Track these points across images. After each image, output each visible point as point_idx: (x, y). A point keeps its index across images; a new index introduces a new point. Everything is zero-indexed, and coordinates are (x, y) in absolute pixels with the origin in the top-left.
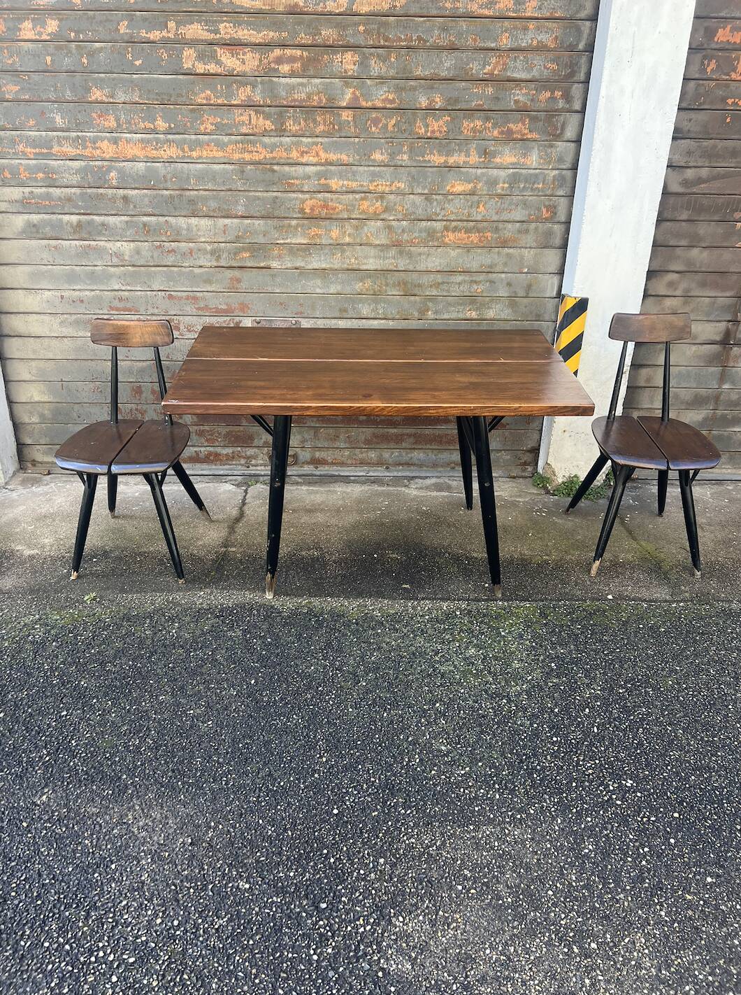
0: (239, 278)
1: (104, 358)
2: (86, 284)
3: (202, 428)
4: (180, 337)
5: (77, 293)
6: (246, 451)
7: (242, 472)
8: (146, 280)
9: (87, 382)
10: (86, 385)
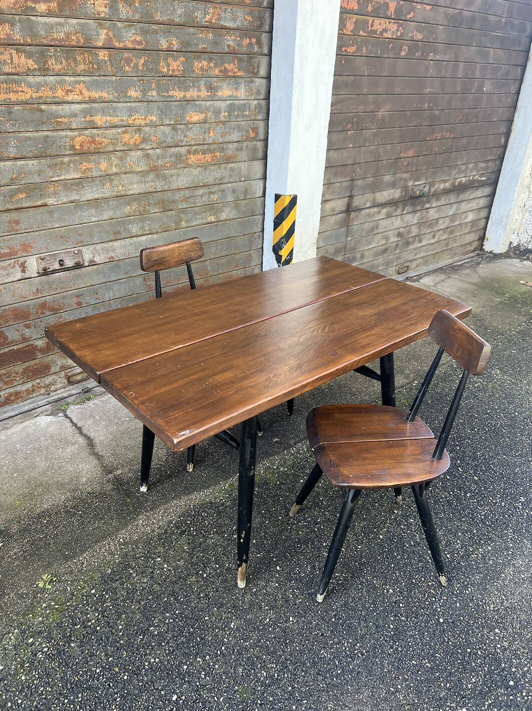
0: (18, 220)
6: (44, 381)
7: (45, 400)
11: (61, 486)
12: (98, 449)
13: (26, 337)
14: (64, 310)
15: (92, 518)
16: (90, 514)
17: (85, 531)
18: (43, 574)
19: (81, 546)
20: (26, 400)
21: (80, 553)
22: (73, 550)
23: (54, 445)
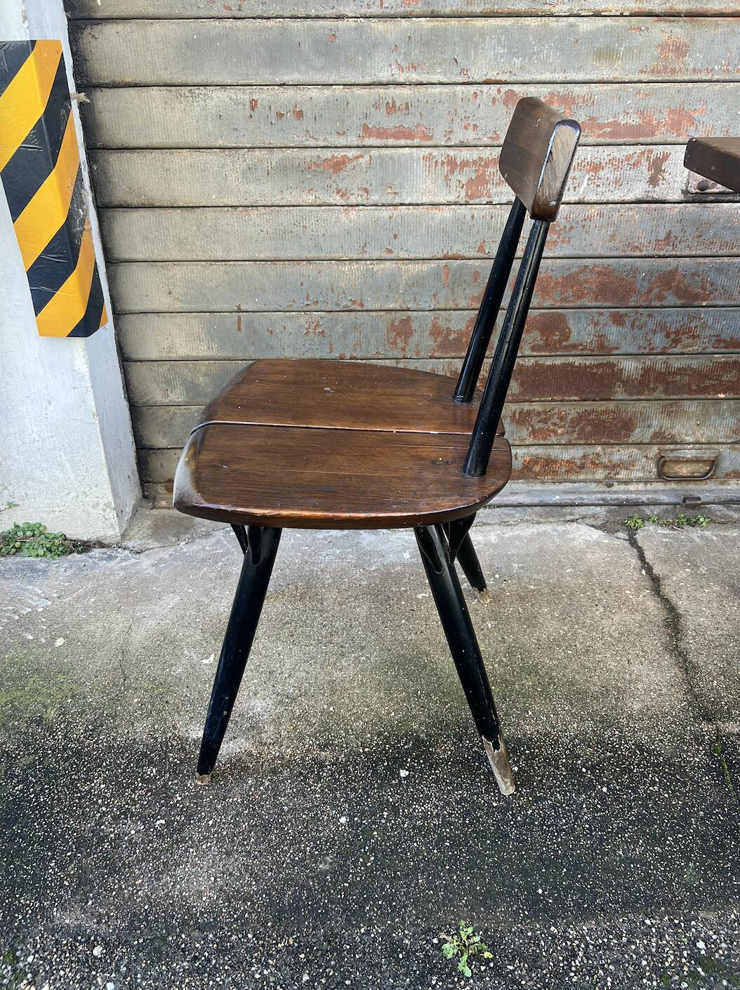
0: (685, 45)
1: (337, 256)
2: (314, 68)
3: (526, 407)
5: (290, 92)
6: (611, 454)
7: (599, 496)
8: (458, 55)
9: (294, 313)
10: (291, 318)
11: (578, 695)
12: (690, 643)
13: (606, 344)
14: (711, 303)
15: (631, 823)
16: (631, 808)
17: (604, 853)
18: (465, 920)
19: (582, 891)
20: (561, 483)
21: (572, 913)
22: (559, 892)
23: (588, 594)
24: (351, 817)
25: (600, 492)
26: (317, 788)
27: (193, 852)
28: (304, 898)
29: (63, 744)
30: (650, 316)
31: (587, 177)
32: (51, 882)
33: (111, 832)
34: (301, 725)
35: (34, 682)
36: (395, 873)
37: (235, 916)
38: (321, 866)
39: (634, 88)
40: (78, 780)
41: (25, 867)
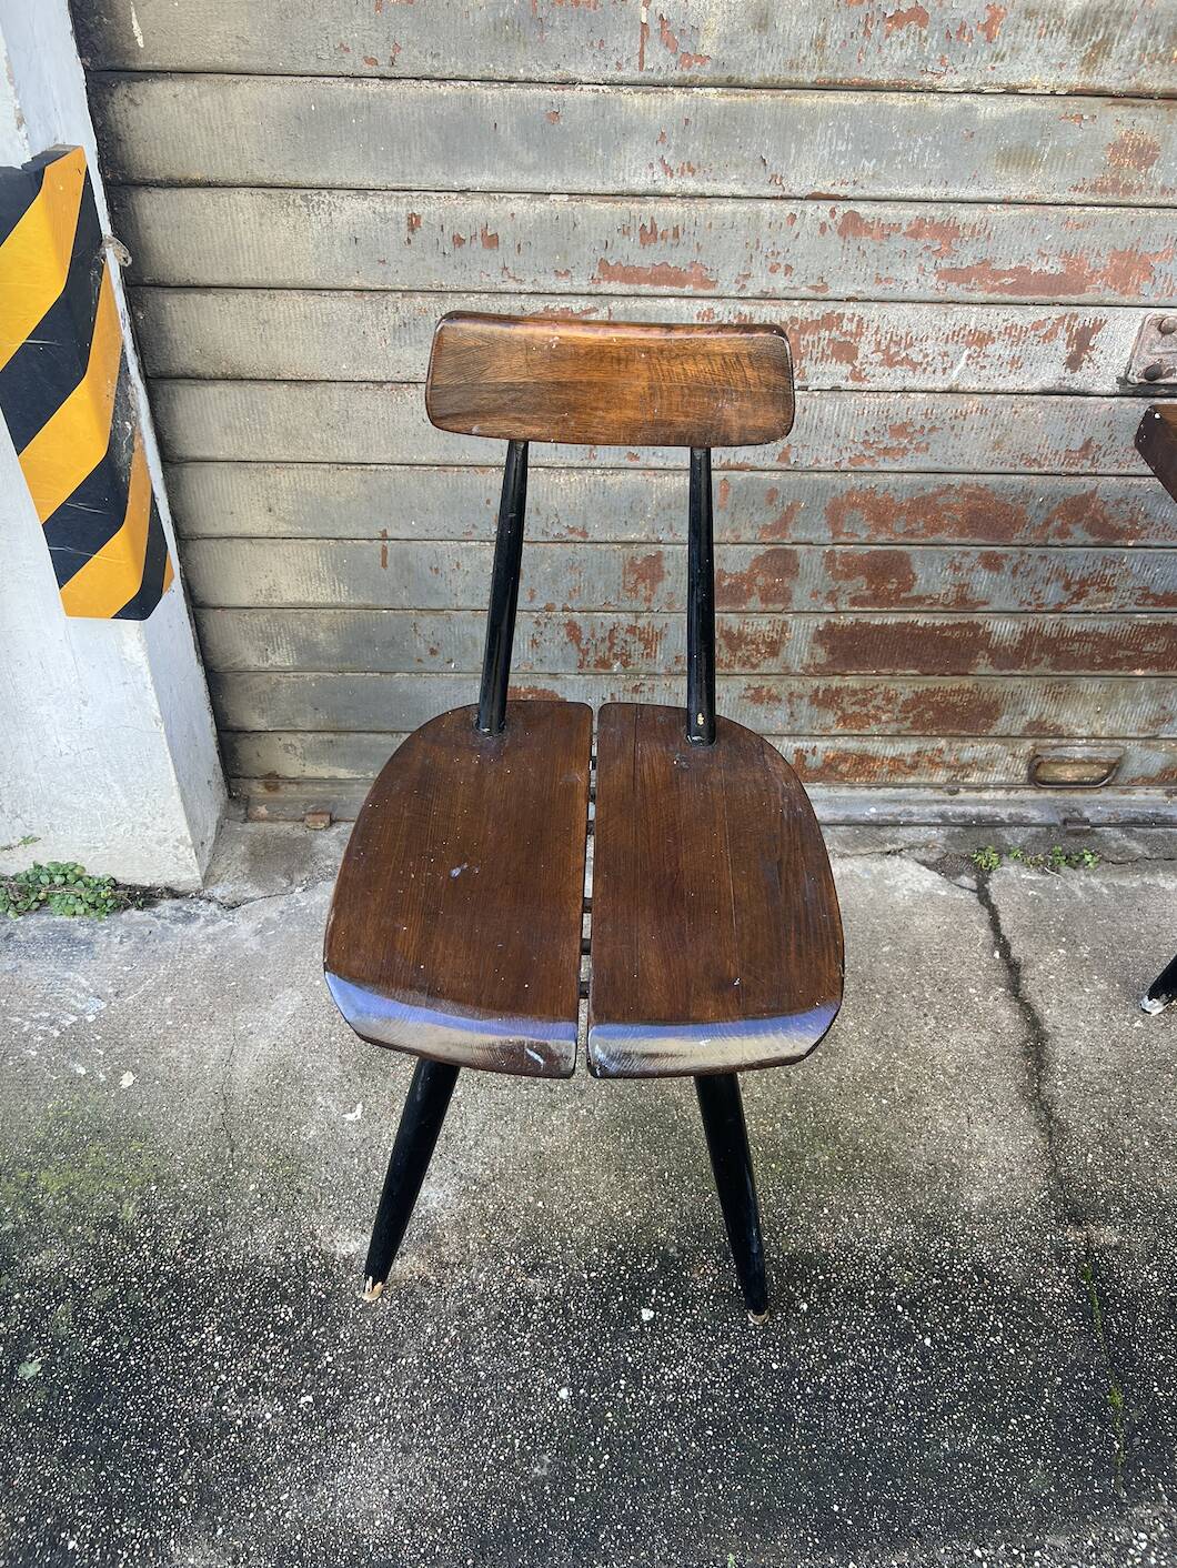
0: (1154, 147)
2: (520, 167)
3: (836, 682)
4: (851, 384)
5: (477, 205)
6: (960, 750)
7: (936, 808)
8: (767, 153)
9: (473, 544)
10: (469, 550)
12: (1059, 1086)
13: (969, 597)
14: (1142, 543)
15: (963, 1396)
16: (962, 1372)
17: (925, 1446)
18: (734, 1553)
19: (891, 1505)
20: (879, 788)
21: (878, 1540)
22: (862, 1507)
23: (914, 993)
24: (575, 1389)
25: (937, 802)
26: (526, 1340)
27: (356, 1449)
28: (515, 1521)
29: (153, 1265)
30: (1043, 558)
31: (966, 352)
32: (162, 1498)
33: (238, 1417)
34: (498, 1233)
35: (97, 1153)
36: (639, 1481)
37: (422, 1550)
38: (536, 1470)
39: (1059, 215)
40: (181, 1328)
41: (122, 1474)
